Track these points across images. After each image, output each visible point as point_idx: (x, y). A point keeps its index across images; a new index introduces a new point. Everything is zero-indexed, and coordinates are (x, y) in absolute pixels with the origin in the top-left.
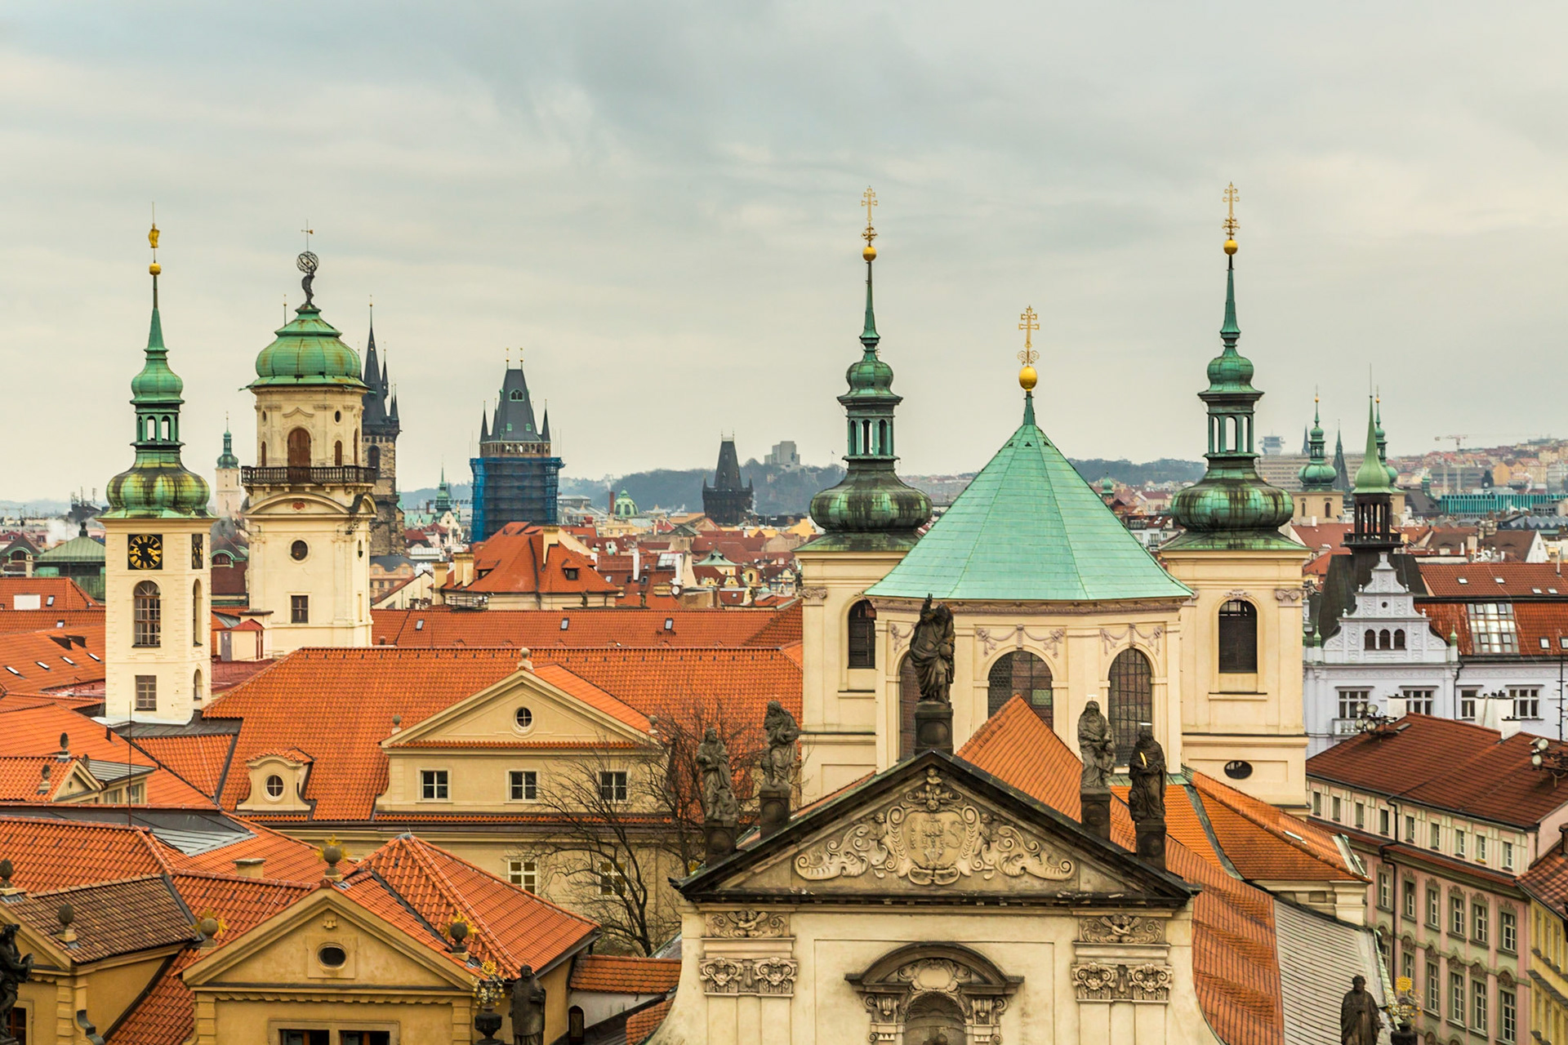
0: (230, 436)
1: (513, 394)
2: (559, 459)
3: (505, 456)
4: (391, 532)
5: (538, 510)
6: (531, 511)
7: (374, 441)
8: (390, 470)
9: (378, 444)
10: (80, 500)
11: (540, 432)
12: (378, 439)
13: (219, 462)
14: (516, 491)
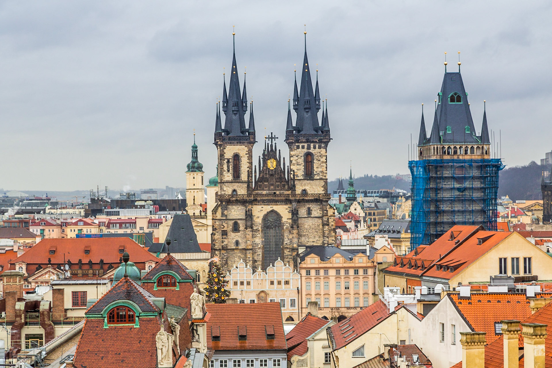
0: (196, 147)
1: (452, 96)
2: (499, 160)
3: (446, 157)
4: (323, 225)
5: (478, 211)
6: (472, 212)
7: (309, 148)
8: (322, 172)
9: (312, 150)
10: (97, 195)
11: (478, 132)
12: (312, 146)
13: (188, 166)
14: (457, 193)
